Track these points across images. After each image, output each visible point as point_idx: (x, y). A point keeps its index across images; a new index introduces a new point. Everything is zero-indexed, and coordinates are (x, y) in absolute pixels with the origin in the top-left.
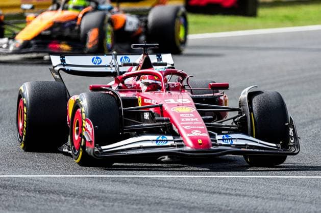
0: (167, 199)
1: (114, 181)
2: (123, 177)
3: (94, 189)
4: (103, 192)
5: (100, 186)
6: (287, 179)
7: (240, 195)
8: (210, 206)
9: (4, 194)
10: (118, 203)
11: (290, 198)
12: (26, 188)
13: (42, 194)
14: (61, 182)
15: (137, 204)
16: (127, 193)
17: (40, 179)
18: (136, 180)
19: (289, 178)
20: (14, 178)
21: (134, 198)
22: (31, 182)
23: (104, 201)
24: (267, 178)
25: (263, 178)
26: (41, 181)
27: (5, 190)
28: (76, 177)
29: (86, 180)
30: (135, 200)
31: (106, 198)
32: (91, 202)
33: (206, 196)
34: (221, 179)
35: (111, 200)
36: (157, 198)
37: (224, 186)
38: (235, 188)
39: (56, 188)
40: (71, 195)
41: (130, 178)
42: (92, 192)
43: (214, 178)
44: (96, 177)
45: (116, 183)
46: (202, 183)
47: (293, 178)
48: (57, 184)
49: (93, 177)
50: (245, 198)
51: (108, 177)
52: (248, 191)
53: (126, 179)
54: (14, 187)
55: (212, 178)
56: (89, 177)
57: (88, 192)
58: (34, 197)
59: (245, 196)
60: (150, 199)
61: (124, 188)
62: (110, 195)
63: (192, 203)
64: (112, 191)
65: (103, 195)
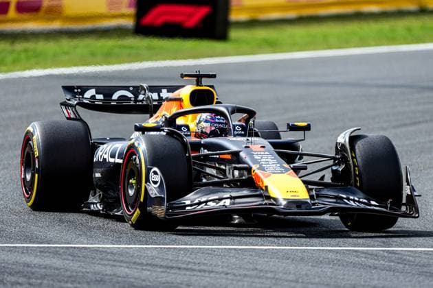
0: (110, 275)
1: (43, 252)
2: (54, 247)
3: (17, 262)
4: (28, 266)
5: (24, 259)
6: (266, 250)
7: (205, 271)
8: (166, 285)
10: (48, 280)
11: (269, 275)
15: (73, 282)
16: (59, 267)
18: (71, 250)
19: (269, 249)
21: (68, 273)
23: (29, 278)
24: (240, 249)
25: (235, 249)
30: (70, 277)
31: (33, 273)
32: (13, 279)
33: (162, 272)
34: (180, 249)
35: (39, 276)
36: (99, 274)
37: (185, 258)
38: (198, 262)
41: (63, 248)
42: (14, 267)
43: (171, 248)
45: (45, 255)
46: (157, 256)
47: (273, 249)
50: (212, 275)
51: (35, 247)
52: (215, 266)
53: (58, 249)
55: (169, 248)
57: (10, 266)
59: (212, 272)
60: (89, 275)
61: (55, 260)
62: (38, 270)
63: (144, 281)
64: (40, 265)
65: (29, 269)
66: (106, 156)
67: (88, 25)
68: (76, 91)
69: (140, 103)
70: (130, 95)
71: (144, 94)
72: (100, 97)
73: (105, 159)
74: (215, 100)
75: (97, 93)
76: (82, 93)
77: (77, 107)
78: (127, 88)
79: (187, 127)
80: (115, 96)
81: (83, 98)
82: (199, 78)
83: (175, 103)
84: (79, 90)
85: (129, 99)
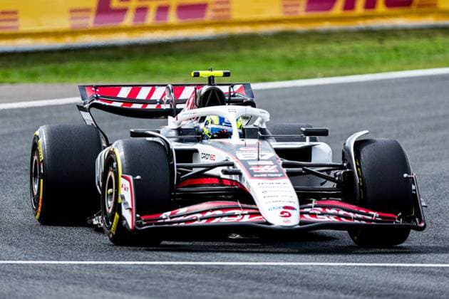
1: (415, 272)
2: (428, 267)
3: (387, 283)
4: (399, 288)
5: (395, 280)
9: (257, 289)
12: (289, 281)
13: (312, 290)
14: (339, 273)
16: (433, 290)
17: (310, 268)
18: (447, 271)
20: (273, 266)
21: (445, 296)
22: (297, 272)
26: (310, 272)
27: (260, 284)
28: (360, 266)
29: (375, 270)
31: (404, 296)
39: (333, 281)
40: (353, 291)
41: (438, 268)
42: (384, 288)
44: (389, 267)
45: (418, 275)
48: (333, 275)
49: (385, 267)
51: (406, 267)
53: (433, 270)
54: (272, 280)
56: (379, 267)
57: (378, 288)
58: (300, 294)
61: (429, 282)
62: (410, 292)
64: (412, 288)
65: (400, 292)
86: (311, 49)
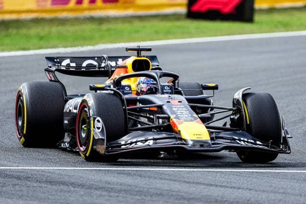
0: (167, 190)
1: (119, 173)
2: (128, 170)
3: (101, 181)
4: (109, 183)
5: (106, 178)
6: (279, 173)
7: (235, 188)
8: (207, 197)
9: (18, 184)
10: (123, 194)
11: (281, 191)
12: (38, 179)
13: (53, 185)
14: (70, 174)
15: (140, 195)
16: (131, 185)
17: (52, 171)
18: (139, 172)
19: (281, 172)
20: (28, 169)
21: (137, 189)
22: (43, 173)
23: (109, 192)
24: (260, 172)
25: (257, 172)
26: (52, 173)
27: (19, 181)
28: (84, 170)
29: (93, 172)
30: (139, 191)
31: (112, 189)
32: (98, 192)
33: (205, 188)
34: (218, 172)
35: (117, 191)
36: (159, 189)
37: (220, 179)
38: (230, 181)
39: (66, 179)
40: (79, 186)
41: (134, 170)
42: (99, 184)
43: (211, 171)
44: (103, 170)
45: (121, 175)
46: (201, 177)
47: (284, 172)
48: (67, 175)
49: (100, 170)
50: (240, 190)
51: (114, 170)
52: (242, 184)
53: (130, 172)
54: (27, 178)
55: (209, 171)
56: (96, 170)
57: (95, 184)
58: (45, 187)
59: (240, 188)
60: (152, 190)
61: (128, 180)
62: (115, 186)
63: (191, 194)
64: (117, 183)
65: (109, 186)
66: (71, 108)
67: (153, 12)
68: (56, 60)
69: (103, 69)
70: (95, 63)
71: (105, 63)
72: (73, 65)
73: (70, 110)
74: (151, 67)
75: (71, 62)
76: (60, 63)
77: (56, 72)
78: (92, 58)
79: (129, 87)
80: (84, 64)
81: (61, 65)
82: (139, 51)
83: (123, 69)
84: (58, 60)
85: (95, 66)
86: (54, 29)
